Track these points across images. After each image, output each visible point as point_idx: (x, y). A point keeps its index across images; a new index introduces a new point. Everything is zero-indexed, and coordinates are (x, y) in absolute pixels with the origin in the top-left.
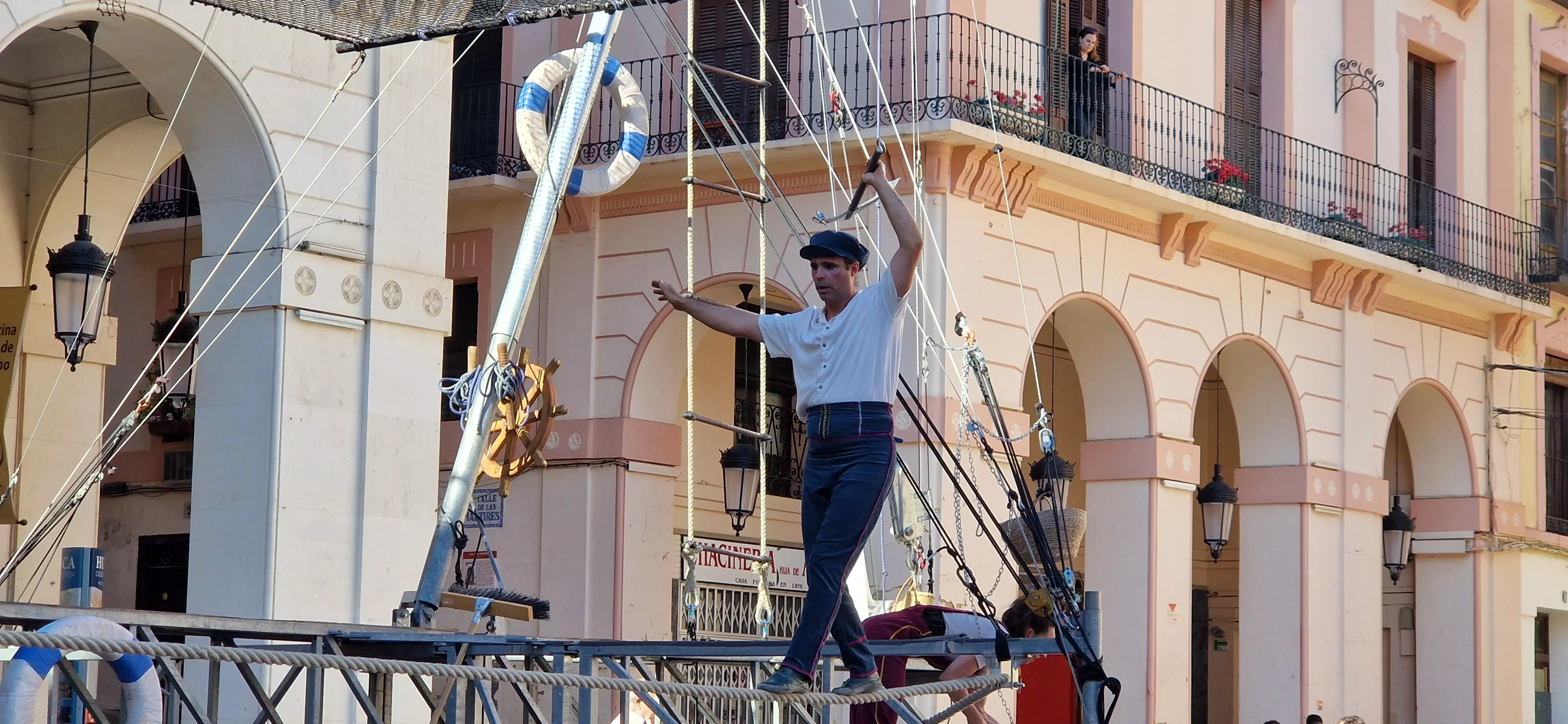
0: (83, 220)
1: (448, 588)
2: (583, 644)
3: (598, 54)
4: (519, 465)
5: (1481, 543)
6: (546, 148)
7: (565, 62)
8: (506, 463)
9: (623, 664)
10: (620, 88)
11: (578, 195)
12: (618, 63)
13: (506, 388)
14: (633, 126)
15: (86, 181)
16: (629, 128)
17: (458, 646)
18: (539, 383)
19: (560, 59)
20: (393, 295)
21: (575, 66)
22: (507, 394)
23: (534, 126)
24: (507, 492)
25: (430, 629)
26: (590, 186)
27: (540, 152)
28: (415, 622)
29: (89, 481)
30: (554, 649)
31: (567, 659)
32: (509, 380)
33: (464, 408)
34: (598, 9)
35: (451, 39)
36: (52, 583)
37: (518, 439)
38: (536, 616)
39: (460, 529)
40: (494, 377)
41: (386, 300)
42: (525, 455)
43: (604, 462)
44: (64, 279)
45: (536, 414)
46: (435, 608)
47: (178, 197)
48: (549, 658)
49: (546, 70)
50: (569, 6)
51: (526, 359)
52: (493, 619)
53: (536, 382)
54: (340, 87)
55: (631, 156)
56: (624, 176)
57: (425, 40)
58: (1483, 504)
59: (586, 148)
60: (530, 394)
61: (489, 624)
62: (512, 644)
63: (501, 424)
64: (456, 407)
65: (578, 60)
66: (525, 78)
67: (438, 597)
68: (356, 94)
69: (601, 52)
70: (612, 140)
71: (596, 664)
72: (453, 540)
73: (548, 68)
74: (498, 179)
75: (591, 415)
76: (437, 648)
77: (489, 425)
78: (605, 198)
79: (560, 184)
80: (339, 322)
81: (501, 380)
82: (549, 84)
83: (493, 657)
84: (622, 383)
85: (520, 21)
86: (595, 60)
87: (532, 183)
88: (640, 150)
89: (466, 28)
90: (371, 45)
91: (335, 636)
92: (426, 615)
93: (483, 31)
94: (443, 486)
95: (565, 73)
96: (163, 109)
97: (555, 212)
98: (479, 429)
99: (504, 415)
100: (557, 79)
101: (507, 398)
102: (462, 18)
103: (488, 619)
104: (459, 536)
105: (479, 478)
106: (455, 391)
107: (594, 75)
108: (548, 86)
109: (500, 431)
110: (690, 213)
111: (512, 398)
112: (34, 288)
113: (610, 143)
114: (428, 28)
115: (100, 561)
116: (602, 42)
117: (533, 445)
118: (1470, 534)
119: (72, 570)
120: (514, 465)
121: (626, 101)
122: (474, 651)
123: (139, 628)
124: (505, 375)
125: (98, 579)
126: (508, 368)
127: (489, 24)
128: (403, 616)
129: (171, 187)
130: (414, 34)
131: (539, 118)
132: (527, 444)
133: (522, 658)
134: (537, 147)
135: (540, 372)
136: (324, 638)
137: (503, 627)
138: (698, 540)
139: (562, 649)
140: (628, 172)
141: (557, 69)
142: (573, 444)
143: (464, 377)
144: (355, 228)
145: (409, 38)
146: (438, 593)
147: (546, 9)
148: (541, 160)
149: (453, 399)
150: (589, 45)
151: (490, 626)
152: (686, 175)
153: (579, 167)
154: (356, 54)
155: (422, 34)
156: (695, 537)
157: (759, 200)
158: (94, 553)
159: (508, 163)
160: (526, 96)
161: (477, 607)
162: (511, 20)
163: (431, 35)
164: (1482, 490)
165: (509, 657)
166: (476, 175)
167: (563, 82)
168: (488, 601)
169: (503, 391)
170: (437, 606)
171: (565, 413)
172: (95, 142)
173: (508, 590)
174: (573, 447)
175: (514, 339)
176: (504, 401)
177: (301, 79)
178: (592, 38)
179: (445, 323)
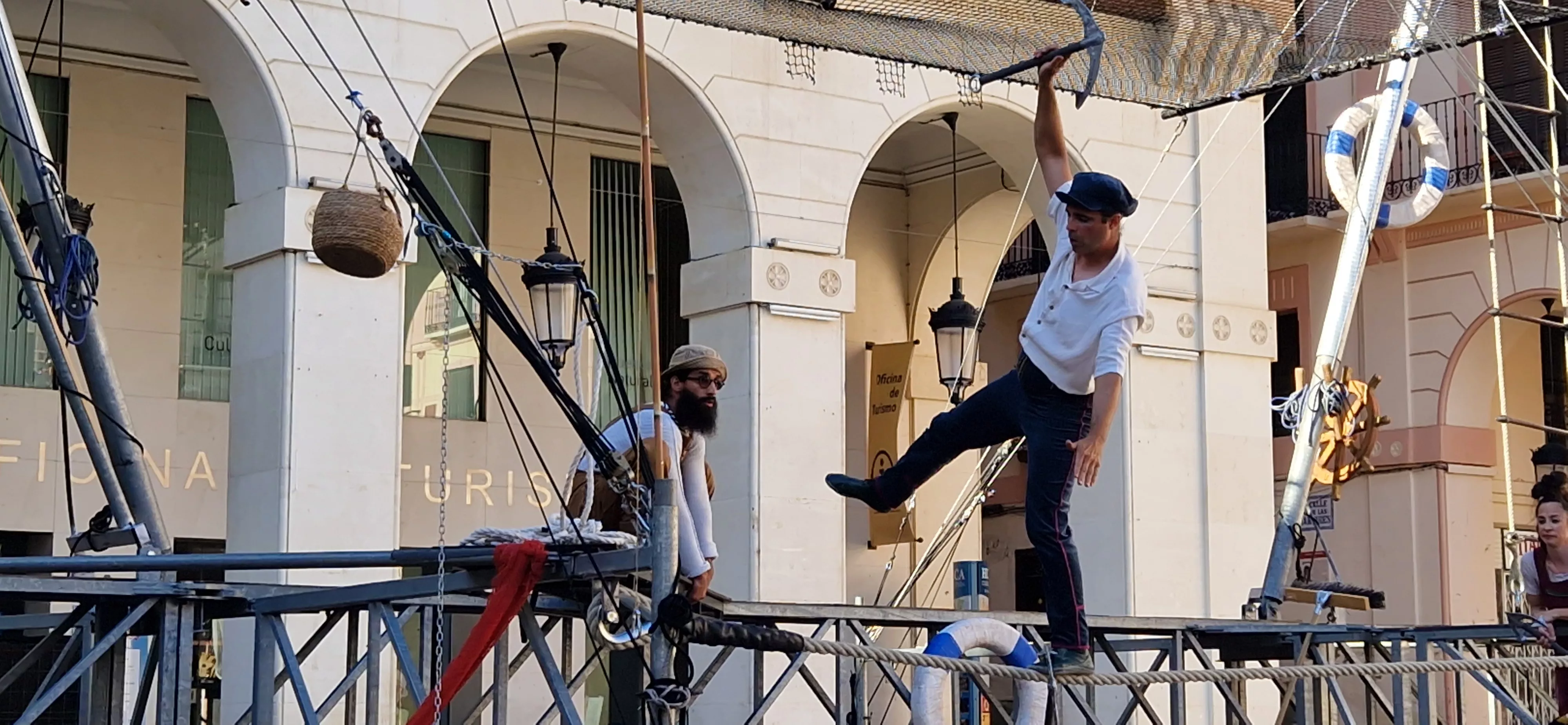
0: (956, 282)
1: (1291, 583)
2: (1418, 629)
3: (1396, 99)
4: (1349, 472)
6: (1355, 187)
7: (1367, 108)
8: (1336, 470)
9: (1456, 647)
10: (1420, 128)
11: (1387, 228)
12: (1415, 105)
13: (1332, 404)
14: (1434, 160)
15: (956, 248)
16: (1430, 163)
17: (1303, 635)
18: (1362, 397)
19: (1362, 107)
20: (1222, 328)
21: (1376, 112)
22: (1334, 409)
23: (1343, 168)
24: (1338, 496)
25: (1276, 621)
26: (1398, 217)
27: (1349, 191)
28: (1262, 616)
29: (974, 503)
30: (1392, 635)
31: (1404, 644)
32: (1335, 396)
33: (1295, 423)
34: (1395, 57)
35: (1261, 98)
36: (947, 593)
37: (1346, 449)
38: (1373, 606)
39: (1298, 530)
40: (1321, 393)
41: (1217, 333)
42: (1353, 462)
43: (1425, 466)
44: (943, 332)
45: (1362, 425)
46: (1279, 602)
47: (1031, 256)
48: (1386, 644)
49: (1351, 118)
50: (1368, 58)
51: (1349, 376)
52: (1333, 610)
53: (1359, 397)
54: (1167, 149)
55: (1435, 189)
56: (1429, 207)
57: (1239, 100)
59: (1389, 186)
60: (1355, 407)
61: (1330, 615)
62: (1352, 632)
63: (1329, 436)
64: (1287, 423)
65: (1379, 106)
66: (1330, 127)
67: (1283, 593)
68: (1179, 154)
69: (1399, 97)
70: (1413, 176)
71: (1431, 648)
72: (1291, 540)
73: (1353, 116)
74: (1310, 220)
75: (1410, 424)
76: (1284, 637)
77: (1318, 437)
78: (1410, 229)
79: (1370, 219)
80: (1176, 354)
81: (1327, 396)
82: (1354, 129)
83: (1336, 645)
84: (1437, 394)
85: (1324, 75)
86: (1395, 104)
87: (1343, 221)
88: (1442, 182)
89: (1275, 86)
90: (1192, 109)
91: (1193, 630)
92: (1271, 608)
93: (1290, 88)
94: (1279, 494)
95: (1368, 118)
96: (1015, 181)
97: (1367, 243)
98: (1310, 441)
99: (1331, 426)
100: (1361, 125)
101: (1334, 412)
102: (1270, 78)
103: (1328, 610)
104: (1297, 537)
105: (1313, 484)
106: (1286, 409)
107: (1395, 117)
108: (1353, 132)
109: (1327, 442)
110: (1491, 235)
111: (1339, 412)
112: (917, 342)
113: (1411, 179)
114: (1241, 89)
115: (985, 572)
116: (1400, 87)
117: (1359, 452)
119: (963, 581)
120: (1344, 472)
121: (1424, 140)
122: (1319, 638)
123: (1024, 626)
124: (1330, 392)
125: (985, 587)
126: (1334, 386)
127: (1295, 81)
128: (1250, 610)
129: (1025, 247)
130: (1229, 96)
131: (1347, 160)
132: (1355, 452)
133: (1362, 644)
134: (1346, 187)
135: (1363, 387)
136: (1183, 631)
137: (1342, 616)
138: (1519, 533)
139: (1399, 635)
140: (1433, 204)
141: (1360, 115)
142: (1395, 451)
143: (1293, 396)
144: (1185, 271)
145: (1224, 100)
146: (1282, 589)
147: (1347, 63)
148: (1351, 197)
149: (1284, 416)
150: (1389, 93)
151: (1331, 617)
152: (1485, 203)
153: (1386, 203)
154: (1179, 119)
155: (1236, 96)
156: (1517, 529)
157: (1555, 220)
158: (980, 565)
159: (1318, 204)
160: (1333, 142)
161: (1318, 600)
162: (1315, 75)
163: (1244, 96)
165: (1351, 644)
166: (1289, 217)
167: (1367, 126)
168: (1328, 594)
169: (1329, 406)
170: (1281, 599)
171: (1388, 423)
172: (960, 215)
173: (1345, 583)
174: (1395, 454)
175: (1337, 359)
176: (1331, 415)
177: (1132, 146)
178: (1391, 85)
179: (1271, 351)
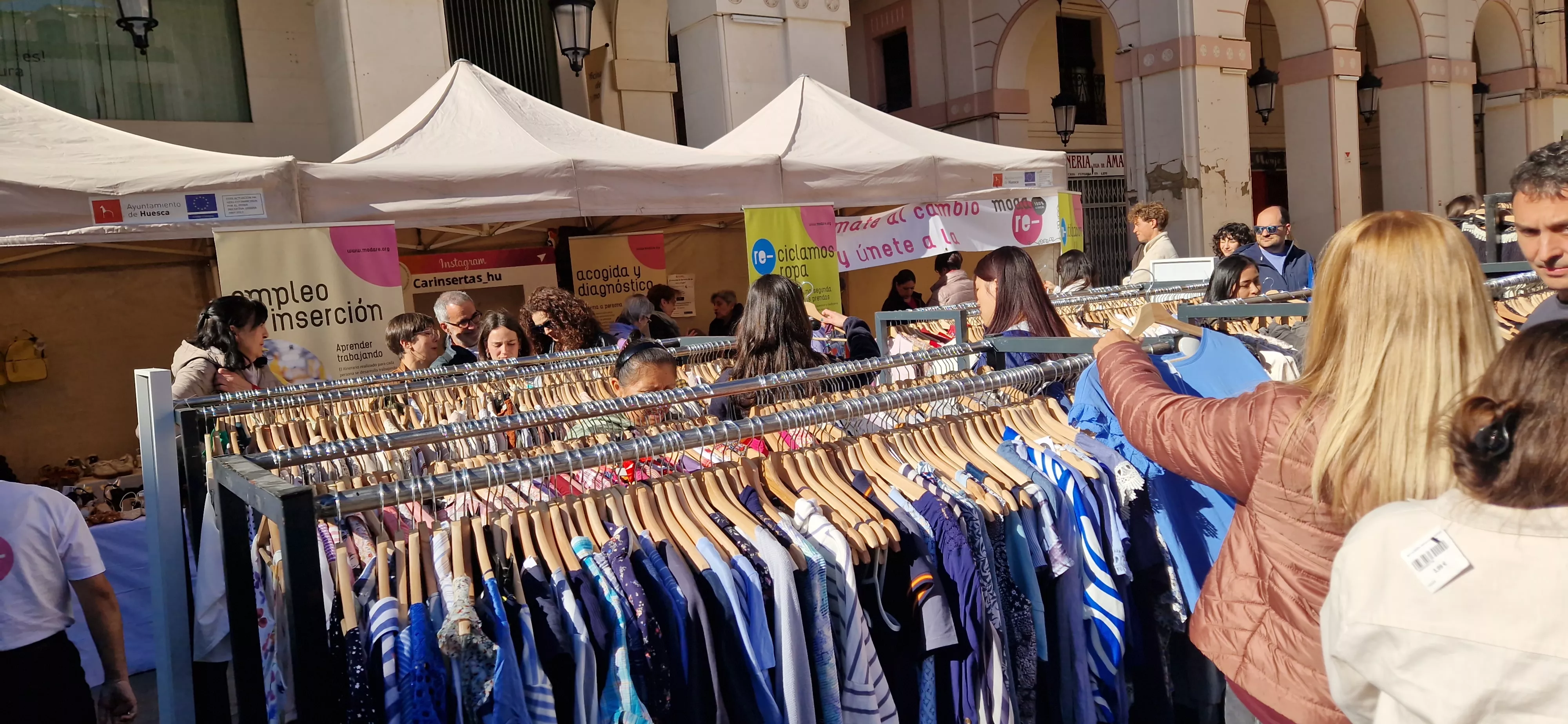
5: (1529, 95)
43: (985, 117)
58: (1531, 71)
75: (975, 91)
84: (991, 69)
118: (1522, 91)
164: (1529, 62)
174: (966, 111)
179: (845, 18)
